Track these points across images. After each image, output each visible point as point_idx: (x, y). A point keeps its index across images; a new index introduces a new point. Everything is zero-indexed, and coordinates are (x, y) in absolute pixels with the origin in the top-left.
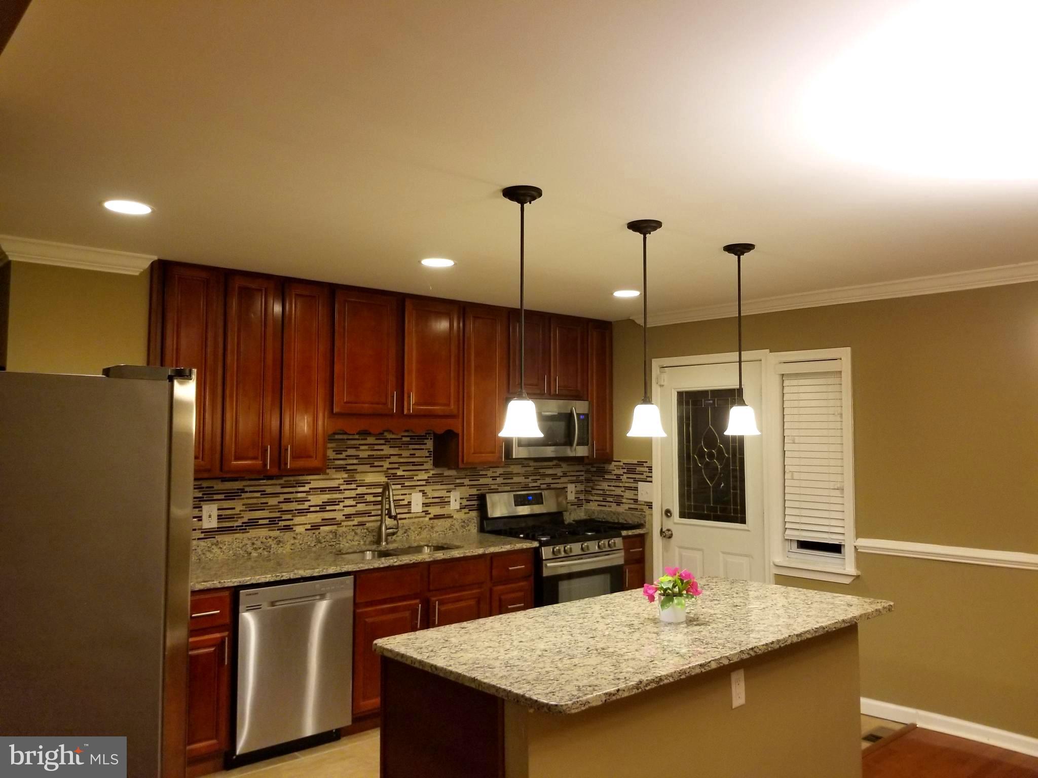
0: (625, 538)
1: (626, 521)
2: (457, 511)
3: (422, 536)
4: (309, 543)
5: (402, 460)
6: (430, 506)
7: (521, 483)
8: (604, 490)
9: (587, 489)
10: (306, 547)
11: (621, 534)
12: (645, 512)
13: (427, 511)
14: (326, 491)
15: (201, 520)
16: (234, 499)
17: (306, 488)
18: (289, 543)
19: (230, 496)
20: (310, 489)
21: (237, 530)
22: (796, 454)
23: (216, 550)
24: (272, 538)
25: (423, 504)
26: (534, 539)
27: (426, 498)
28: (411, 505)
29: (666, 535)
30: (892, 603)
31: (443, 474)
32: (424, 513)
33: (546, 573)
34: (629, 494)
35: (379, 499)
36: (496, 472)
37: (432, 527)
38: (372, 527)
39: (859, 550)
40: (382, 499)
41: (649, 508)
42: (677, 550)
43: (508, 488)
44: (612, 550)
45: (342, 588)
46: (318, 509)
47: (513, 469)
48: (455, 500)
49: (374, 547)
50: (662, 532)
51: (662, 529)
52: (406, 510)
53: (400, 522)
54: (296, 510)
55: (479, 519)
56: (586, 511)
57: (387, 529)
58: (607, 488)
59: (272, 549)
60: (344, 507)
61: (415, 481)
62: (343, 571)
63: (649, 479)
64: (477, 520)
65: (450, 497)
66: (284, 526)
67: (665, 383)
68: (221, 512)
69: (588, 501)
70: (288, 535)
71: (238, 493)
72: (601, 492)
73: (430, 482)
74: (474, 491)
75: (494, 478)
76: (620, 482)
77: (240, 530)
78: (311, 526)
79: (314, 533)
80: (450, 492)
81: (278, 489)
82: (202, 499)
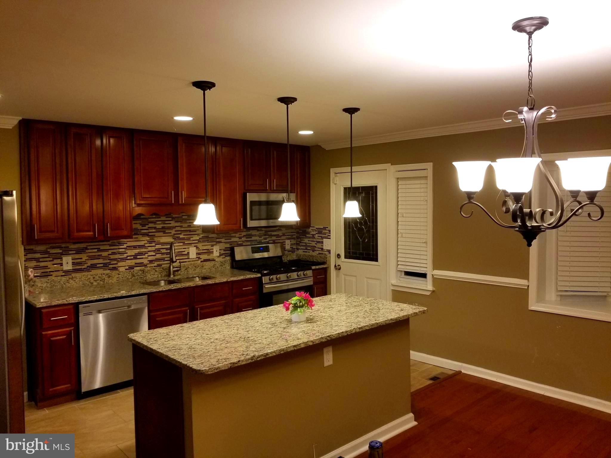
0: (313, 270)
1: (317, 260)
2: (218, 257)
3: (196, 271)
4: (127, 277)
5: (183, 229)
6: (201, 254)
7: (257, 240)
8: (306, 243)
9: (298, 242)
10: (126, 279)
11: (311, 268)
12: (327, 255)
13: (200, 257)
14: (137, 247)
15: (62, 265)
16: (81, 253)
17: (125, 246)
18: (115, 277)
19: (79, 251)
20: (127, 246)
21: (84, 270)
22: (404, 223)
23: (71, 281)
24: (105, 274)
25: (196, 253)
26: (258, 272)
27: (198, 250)
28: (189, 254)
29: (338, 268)
30: (426, 309)
31: (208, 236)
32: (197, 258)
33: (265, 291)
34: (319, 245)
35: (169, 251)
36: (241, 234)
37: (202, 266)
38: (165, 267)
39: (434, 277)
40: (170, 251)
41: (329, 253)
42: (343, 276)
43: (249, 243)
44: (306, 277)
45: (141, 302)
46: (132, 257)
47: (251, 232)
48: (216, 251)
49: (166, 278)
50: (335, 266)
51: (335, 265)
52: (186, 257)
53: (182, 264)
54: (119, 258)
55: (231, 261)
56: (297, 255)
57: (173, 268)
58: (308, 242)
59: (106, 280)
60: (148, 256)
61: (191, 240)
62: (141, 293)
63: (329, 237)
64: (230, 262)
65: (213, 249)
66: (112, 267)
67: (338, 183)
68: (74, 261)
69: (298, 249)
70: (114, 273)
71: (83, 250)
72: (304, 244)
73: (201, 241)
74: (228, 246)
75: (240, 238)
76: (314, 239)
77: (86, 270)
78: (129, 267)
79: (130, 271)
80: (213, 246)
81: (108, 247)
82: (62, 254)
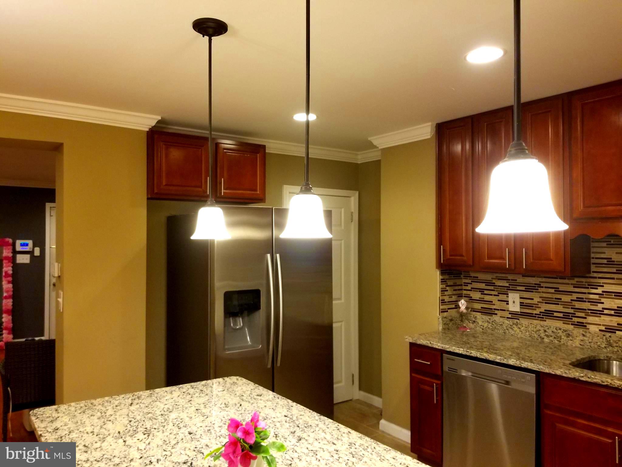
15: (508, 304)
16: (532, 292)
17: (600, 291)
18: (577, 338)
19: (529, 288)
20: (603, 292)
21: (536, 317)
23: (516, 328)
24: (562, 330)
45: (524, 382)
46: (613, 312)
54: (589, 310)
59: (562, 340)
66: (578, 322)
68: (523, 300)
70: (579, 331)
71: (535, 287)
77: (538, 317)
78: (606, 328)
81: (571, 289)
82: (508, 288)
